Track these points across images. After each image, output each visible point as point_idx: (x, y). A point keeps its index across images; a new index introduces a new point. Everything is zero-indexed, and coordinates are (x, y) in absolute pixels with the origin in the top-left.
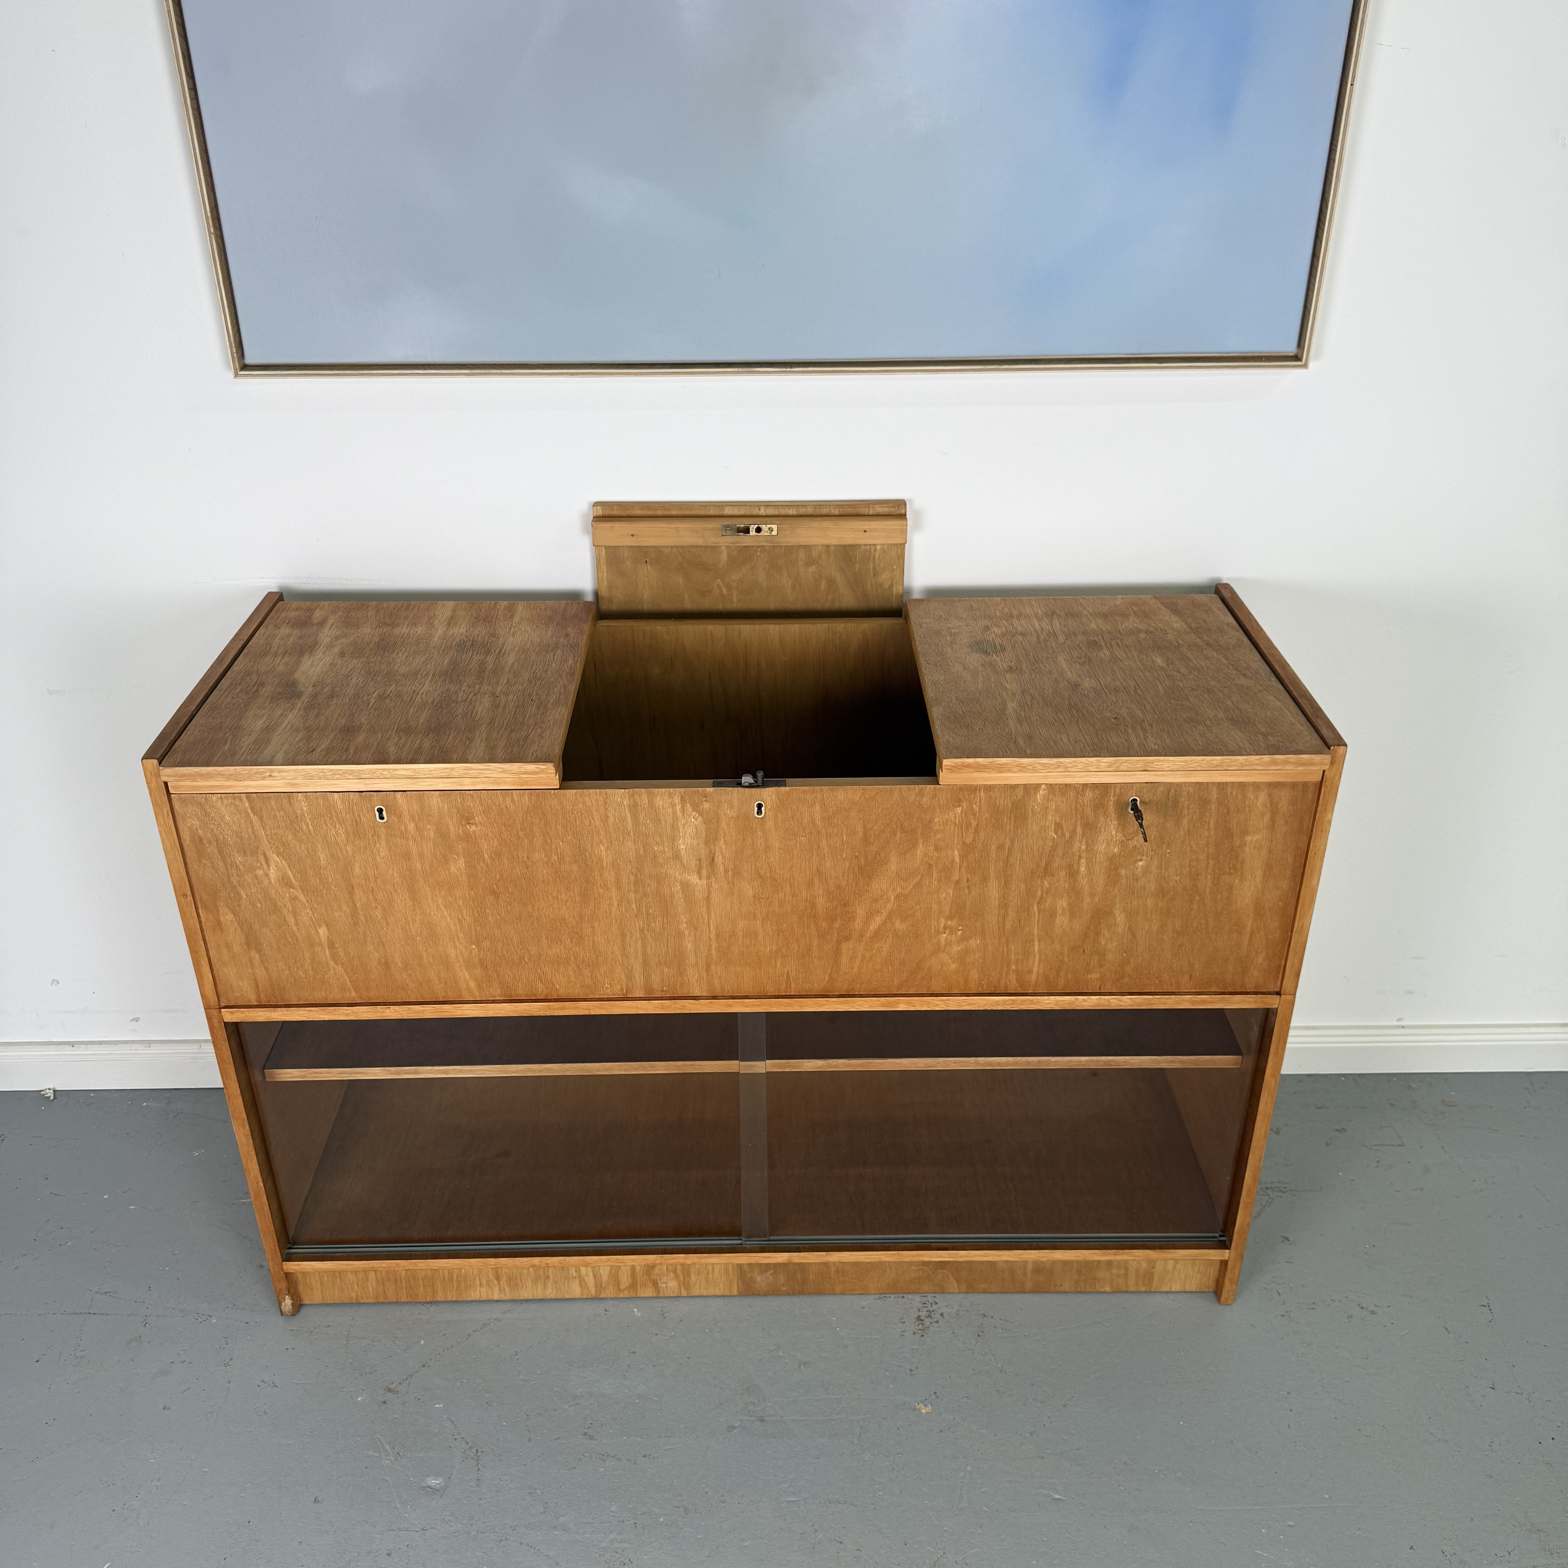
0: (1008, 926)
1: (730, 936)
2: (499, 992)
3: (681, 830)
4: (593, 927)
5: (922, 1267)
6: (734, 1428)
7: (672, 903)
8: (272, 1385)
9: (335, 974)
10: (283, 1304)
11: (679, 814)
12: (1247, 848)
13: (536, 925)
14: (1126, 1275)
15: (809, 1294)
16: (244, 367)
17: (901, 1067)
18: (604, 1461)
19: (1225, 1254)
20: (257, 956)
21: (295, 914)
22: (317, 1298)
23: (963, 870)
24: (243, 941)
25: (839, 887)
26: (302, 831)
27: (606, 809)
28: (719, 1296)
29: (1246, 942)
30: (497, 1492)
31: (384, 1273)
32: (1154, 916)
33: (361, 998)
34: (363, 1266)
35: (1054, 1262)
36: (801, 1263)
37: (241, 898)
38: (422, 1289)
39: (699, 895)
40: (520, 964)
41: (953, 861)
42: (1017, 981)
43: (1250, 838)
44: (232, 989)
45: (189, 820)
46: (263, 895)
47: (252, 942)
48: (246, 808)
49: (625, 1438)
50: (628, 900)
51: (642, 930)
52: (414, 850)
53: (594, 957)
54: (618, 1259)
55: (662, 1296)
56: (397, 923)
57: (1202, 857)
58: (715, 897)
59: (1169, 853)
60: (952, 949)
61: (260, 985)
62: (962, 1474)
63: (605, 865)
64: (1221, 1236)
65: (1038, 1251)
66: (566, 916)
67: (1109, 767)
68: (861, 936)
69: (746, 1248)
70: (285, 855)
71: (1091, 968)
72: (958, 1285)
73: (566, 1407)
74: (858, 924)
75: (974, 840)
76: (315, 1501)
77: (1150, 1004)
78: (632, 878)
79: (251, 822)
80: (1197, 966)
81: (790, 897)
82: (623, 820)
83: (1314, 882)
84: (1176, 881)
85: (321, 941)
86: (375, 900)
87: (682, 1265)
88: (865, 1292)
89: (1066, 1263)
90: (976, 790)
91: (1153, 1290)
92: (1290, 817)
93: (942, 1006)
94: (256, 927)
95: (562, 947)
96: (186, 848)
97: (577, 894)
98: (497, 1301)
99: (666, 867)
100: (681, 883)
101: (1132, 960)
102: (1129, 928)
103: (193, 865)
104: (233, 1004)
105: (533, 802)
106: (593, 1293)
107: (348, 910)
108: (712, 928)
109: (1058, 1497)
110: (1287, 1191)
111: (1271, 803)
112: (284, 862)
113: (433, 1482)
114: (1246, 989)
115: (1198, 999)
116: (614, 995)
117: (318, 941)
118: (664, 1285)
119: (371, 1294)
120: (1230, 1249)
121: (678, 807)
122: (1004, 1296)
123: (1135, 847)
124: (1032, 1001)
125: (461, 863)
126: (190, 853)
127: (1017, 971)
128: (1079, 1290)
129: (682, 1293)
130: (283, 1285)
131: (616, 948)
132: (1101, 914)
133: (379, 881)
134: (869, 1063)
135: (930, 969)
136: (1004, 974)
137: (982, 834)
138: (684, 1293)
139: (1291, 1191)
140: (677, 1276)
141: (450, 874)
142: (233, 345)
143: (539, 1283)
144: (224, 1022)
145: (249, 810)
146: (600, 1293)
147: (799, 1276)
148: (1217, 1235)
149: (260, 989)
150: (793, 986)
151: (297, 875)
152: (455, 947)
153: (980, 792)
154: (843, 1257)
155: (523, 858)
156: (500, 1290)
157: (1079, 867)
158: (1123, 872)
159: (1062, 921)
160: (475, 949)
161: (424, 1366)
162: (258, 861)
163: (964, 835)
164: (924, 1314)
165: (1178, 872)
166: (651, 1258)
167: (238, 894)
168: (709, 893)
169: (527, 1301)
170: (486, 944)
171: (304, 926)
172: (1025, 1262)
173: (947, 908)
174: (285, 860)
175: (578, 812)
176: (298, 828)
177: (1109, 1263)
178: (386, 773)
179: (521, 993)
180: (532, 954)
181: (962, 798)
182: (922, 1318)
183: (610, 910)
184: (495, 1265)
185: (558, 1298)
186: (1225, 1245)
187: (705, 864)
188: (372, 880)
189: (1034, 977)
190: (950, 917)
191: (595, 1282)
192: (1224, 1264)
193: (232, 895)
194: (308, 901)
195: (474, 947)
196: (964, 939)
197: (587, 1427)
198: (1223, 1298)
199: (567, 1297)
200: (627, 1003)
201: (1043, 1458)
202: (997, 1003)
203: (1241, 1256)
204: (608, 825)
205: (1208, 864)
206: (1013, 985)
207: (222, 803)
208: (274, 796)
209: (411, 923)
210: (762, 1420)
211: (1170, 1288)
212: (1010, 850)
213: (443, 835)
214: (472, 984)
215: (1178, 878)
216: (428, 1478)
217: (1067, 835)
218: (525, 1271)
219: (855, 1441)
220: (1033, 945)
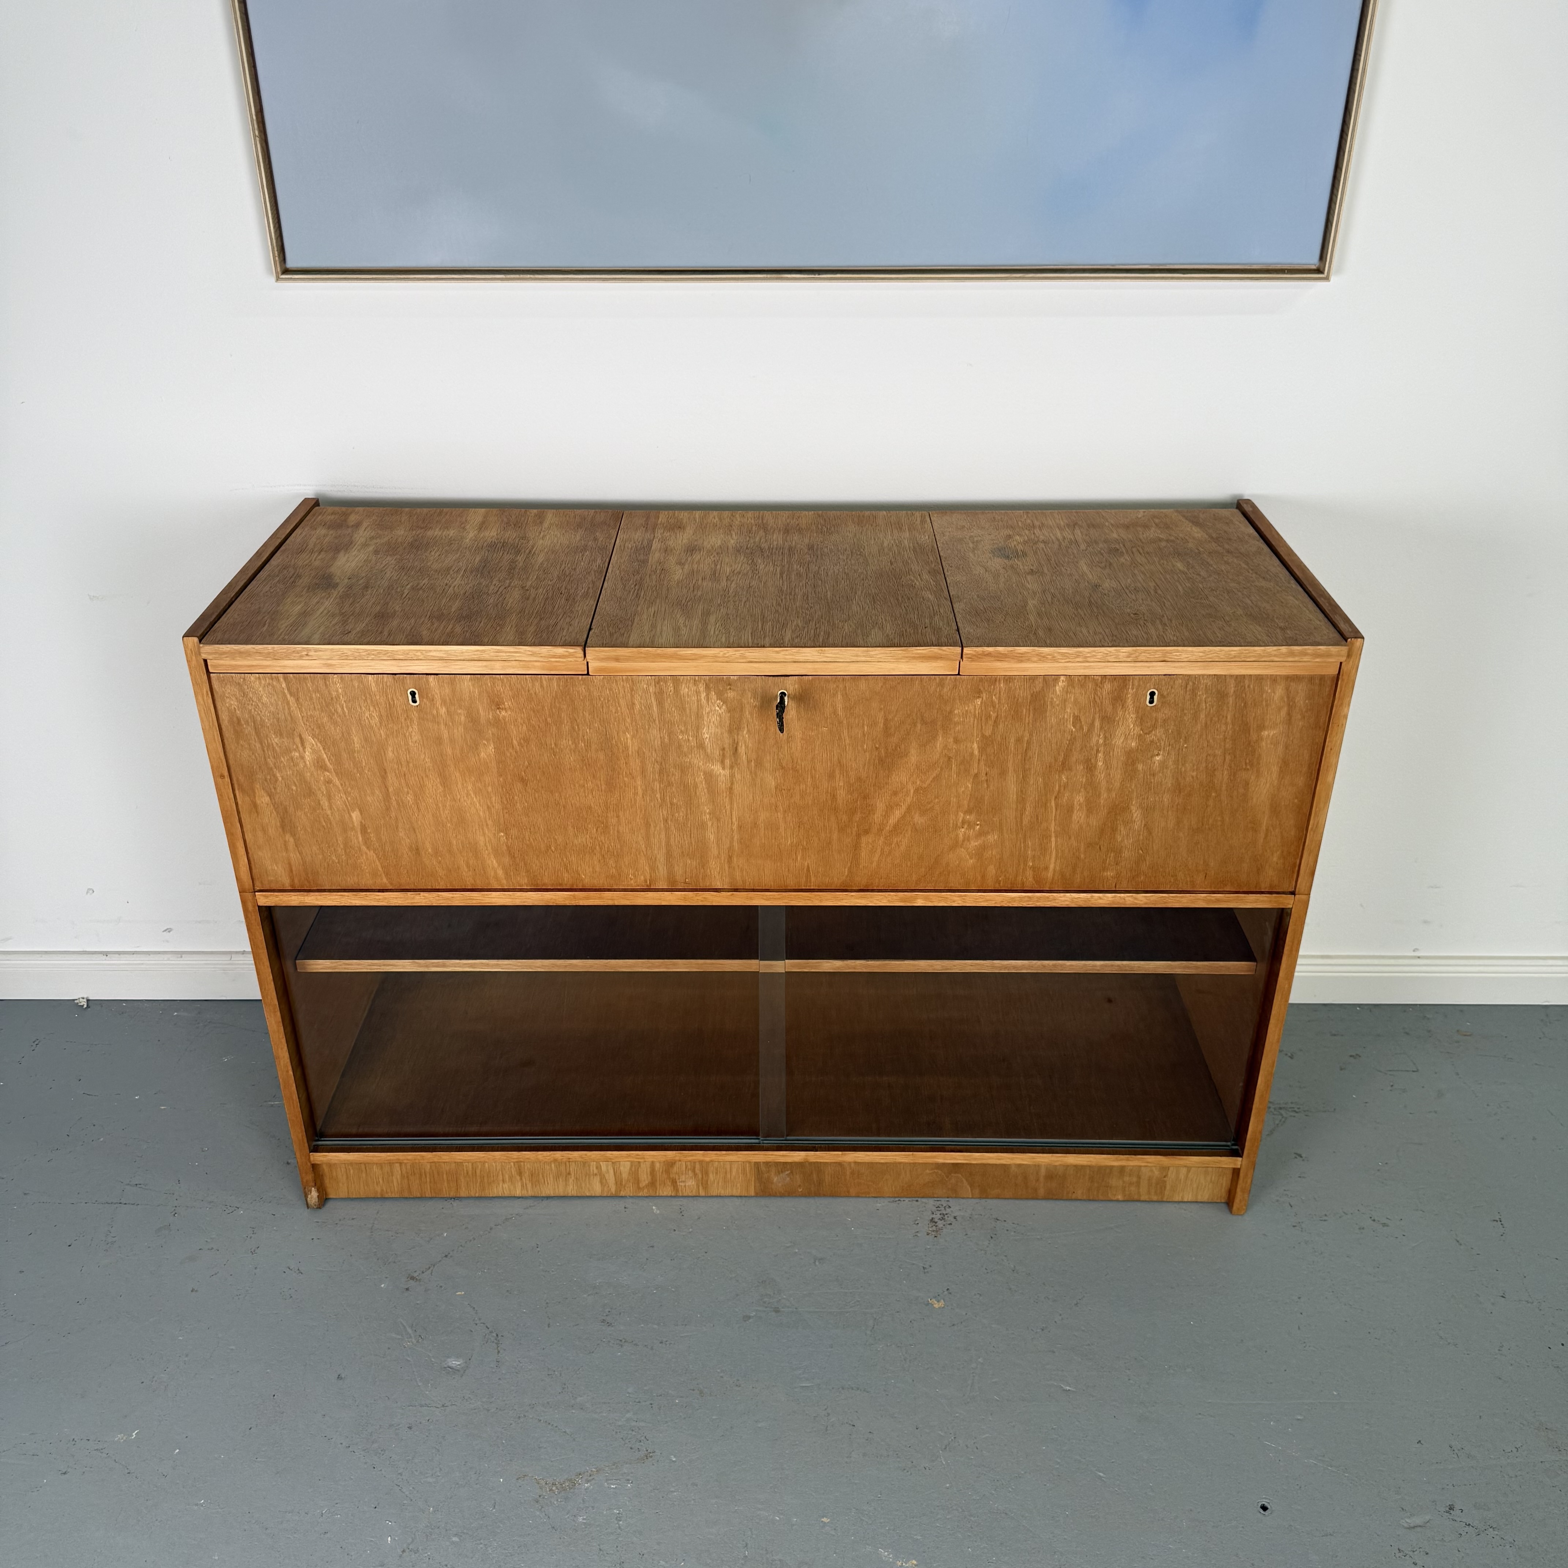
0: (1026, 821)
1: (751, 828)
2: (526, 881)
3: (705, 718)
4: (618, 817)
5: (936, 1171)
6: (749, 1317)
7: (696, 793)
8: (298, 1272)
9: (367, 859)
10: (309, 1196)
11: (704, 701)
12: (1264, 744)
13: (562, 813)
14: (1138, 1184)
15: (824, 1196)
16: (285, 270)
17: (918, 969)
18: (622, 1346)
19: (1237, 1162)
20: (292, 840)
21: (329, 798)
22: (343, 1193)
23: (982, 763)
24: (278, 824)
25: (859, 779)
26: (337, 713)
27: (632, 696)
28: (737, 1196)
29: (1262, 840)
30: (517, 1373)
31: (409, 1167)
32: (1170, 813)
33: (391, 884)
34: (389, 1158)
35: (1067, 1166)
36: (817, 1163)
37: (277, 780)
38: (446, 1184)
39: (722, 784)
40: (546, 853)
41: (972, 754)
42: (1034, 877)
43: (1266, 733)
44: (266, 873)
45: (228, 700)
46: (298, 778)
47: (287, 825)
48: (283, 689)
49: (642, 1325)
50: (653, 789)
51: (666, 821)
52: (446, 736)
53: (619, 847)
54: (638, 1155)
55: (681, 1195)
56: (427, 808)
57: (1219, 752)
58: (737, 788)
59: (1186, 747)
60: (970, 844)
61: (294, 869)
62: (974, 1365)
63: (630, 753)
64: (1233, 1145)
65: (1051, 1155)
66: (592, 804)
67: (1128, 657)
68: (880, 830)
69: (763, 1146)
70: (320, 737)
71: (1107, 865)
72: (972, 1190)
73: (585, 1296)
74: (877, 817)
75: (993, 733)
76: (338, 1378)
77: (1165, 903)
78: (657, 767)
79: (288, 704)
80: (1212, 864)
81: (812, 789)
82: (649, 707)
83: (1330, 779)
84: (1193, 777)
85: (354, 826)
86: (407, 785)
87: (701, 1162)
88: (879, 1196)
89: (1078, 1168)
90: (996, 681)
91: (1165, 1200)
92: (1306, 711)
93: (960, 902)
94: (291, 810)
95: (588, 836)
96: (224, 729)
97: (603, 783)
98: (519, 1198)
99: (690, 756)
100: (705, 773)
101: (1148, 858)
102: (1145, 825)
103: (231, 746)
104: (267, 888)
105: (561, 688)
106: (613, 1190)
107: (381, 795)
108: (734, 820)
109: (1068, 1388)
110: (1300, 1112)
111: (1288, 697)
112: (319, 744)
113: (455, 1363)
114: (1260, 888)
115: (1213, 898)
116: (638, 886)
117: (351, 826)
118: (683, 1184)
119: (396, 1189)
120: (1242, 1157)
121: (703, 695)
122: (1017, 1202)
123: (1152, 742)
124: (1048, 897)
125: (491, 748)
126: (228, 734)
127: (1033, 868)
128: (1091, 1198)
129: (701, 1193)
130: (310, 1177)
131: (640, 837)
132: (1118, 810)
133: (411, 765)
134: (886, 964)
135: (948, 865)
136: (1021, 871)
137: (1001, 726)
138: (702, 1193)
139: (1305, 1111)
140: (695, 1175)
141: (480, 760)
142: (276, 249)
143: (561, 1180)
144: (259, 906)
145: (286, 691)
146: (620, 1191)
147: (815, 1176)
148: (1229, 1144)
149: (294, 873)
150: (813, 879)
151: (332, 757)
152: (484, 834)
153: (1000, 683)
154: (859, 1157)
155: (551, 745)
156: (523, 1186)
157: (1096, 761)
158: (1140, 767)
159: (1079, 816)
160: (503, 837)
161: (446, 1256)
162: (294, 743)
163: (984, 728)
164: (937, 1216)
165: (1195, 767)
166: (670, 1154)
167: (275, 776)
168: (732, 784)
169: (548, 1198)
170: (514, 832)
171: (338, 810)
172: (1038, 1167)
173: (966, 802)
174: (320, 742)
175: (604, 699)
176: (333, 710)
177: (1122, 1169)
178: (419, 654)
179: (547, 881)
180: (558, 843)
181: (982, 689)
182: (936, 1220)
183: (635, 800)
184: (517, 1159)
185: (579, 1195)
186: (1237, 1153)
187: (728, 753)
188: (404, 764)
189: (1050, 874)
190: (969, 811)
191: (616, 1179)
192: (1236, 1172)
193: (269, 777)
194: (342, 785)
195: (502, 834)
196: (981, 834)
197: (605, 1314)
198: (1235, 1208)
199: (588, 1194)
200: (650, 894)
201: (1054, 1352)
202: (1013, 899)
203: (1253, 1165)
204: (634, 712)
205: (1225, 759)
206: (1030, 883)
207: (260, 683)
208: (310, 677)
209: (441, 809)
210: (777, 1311)
211: (1182, 1198)
212: (1028, 743)
213: (473, 719)
214: (500, 872)
215: (1194, 774)
216: (449, 1360)
217: (1085, 729)
218: (547, 1167)
219: (868, 1332)
220: (1050, 840)
